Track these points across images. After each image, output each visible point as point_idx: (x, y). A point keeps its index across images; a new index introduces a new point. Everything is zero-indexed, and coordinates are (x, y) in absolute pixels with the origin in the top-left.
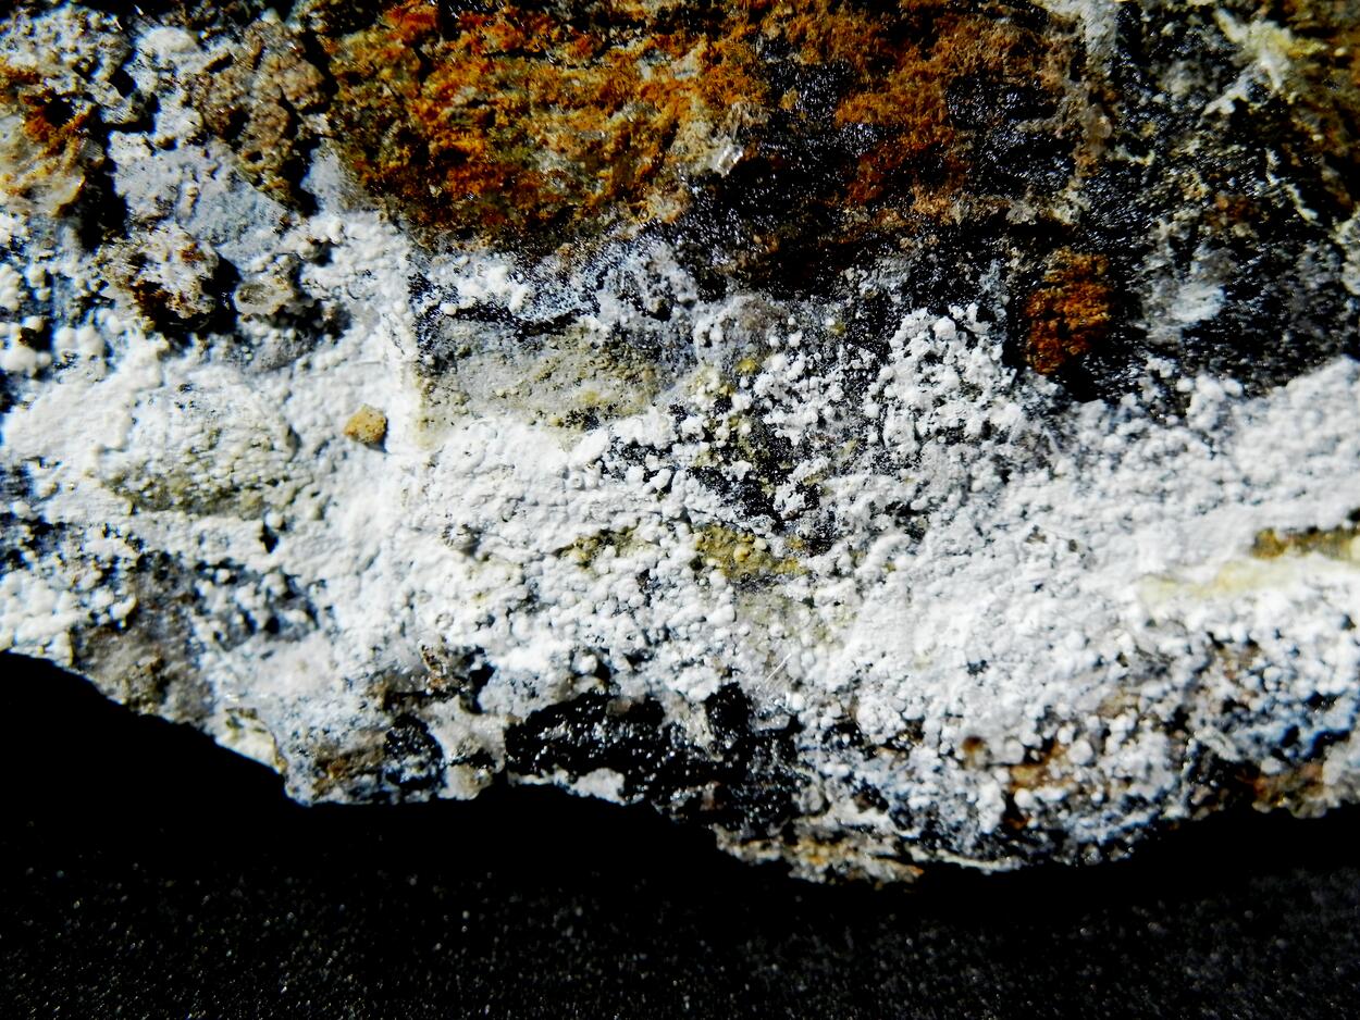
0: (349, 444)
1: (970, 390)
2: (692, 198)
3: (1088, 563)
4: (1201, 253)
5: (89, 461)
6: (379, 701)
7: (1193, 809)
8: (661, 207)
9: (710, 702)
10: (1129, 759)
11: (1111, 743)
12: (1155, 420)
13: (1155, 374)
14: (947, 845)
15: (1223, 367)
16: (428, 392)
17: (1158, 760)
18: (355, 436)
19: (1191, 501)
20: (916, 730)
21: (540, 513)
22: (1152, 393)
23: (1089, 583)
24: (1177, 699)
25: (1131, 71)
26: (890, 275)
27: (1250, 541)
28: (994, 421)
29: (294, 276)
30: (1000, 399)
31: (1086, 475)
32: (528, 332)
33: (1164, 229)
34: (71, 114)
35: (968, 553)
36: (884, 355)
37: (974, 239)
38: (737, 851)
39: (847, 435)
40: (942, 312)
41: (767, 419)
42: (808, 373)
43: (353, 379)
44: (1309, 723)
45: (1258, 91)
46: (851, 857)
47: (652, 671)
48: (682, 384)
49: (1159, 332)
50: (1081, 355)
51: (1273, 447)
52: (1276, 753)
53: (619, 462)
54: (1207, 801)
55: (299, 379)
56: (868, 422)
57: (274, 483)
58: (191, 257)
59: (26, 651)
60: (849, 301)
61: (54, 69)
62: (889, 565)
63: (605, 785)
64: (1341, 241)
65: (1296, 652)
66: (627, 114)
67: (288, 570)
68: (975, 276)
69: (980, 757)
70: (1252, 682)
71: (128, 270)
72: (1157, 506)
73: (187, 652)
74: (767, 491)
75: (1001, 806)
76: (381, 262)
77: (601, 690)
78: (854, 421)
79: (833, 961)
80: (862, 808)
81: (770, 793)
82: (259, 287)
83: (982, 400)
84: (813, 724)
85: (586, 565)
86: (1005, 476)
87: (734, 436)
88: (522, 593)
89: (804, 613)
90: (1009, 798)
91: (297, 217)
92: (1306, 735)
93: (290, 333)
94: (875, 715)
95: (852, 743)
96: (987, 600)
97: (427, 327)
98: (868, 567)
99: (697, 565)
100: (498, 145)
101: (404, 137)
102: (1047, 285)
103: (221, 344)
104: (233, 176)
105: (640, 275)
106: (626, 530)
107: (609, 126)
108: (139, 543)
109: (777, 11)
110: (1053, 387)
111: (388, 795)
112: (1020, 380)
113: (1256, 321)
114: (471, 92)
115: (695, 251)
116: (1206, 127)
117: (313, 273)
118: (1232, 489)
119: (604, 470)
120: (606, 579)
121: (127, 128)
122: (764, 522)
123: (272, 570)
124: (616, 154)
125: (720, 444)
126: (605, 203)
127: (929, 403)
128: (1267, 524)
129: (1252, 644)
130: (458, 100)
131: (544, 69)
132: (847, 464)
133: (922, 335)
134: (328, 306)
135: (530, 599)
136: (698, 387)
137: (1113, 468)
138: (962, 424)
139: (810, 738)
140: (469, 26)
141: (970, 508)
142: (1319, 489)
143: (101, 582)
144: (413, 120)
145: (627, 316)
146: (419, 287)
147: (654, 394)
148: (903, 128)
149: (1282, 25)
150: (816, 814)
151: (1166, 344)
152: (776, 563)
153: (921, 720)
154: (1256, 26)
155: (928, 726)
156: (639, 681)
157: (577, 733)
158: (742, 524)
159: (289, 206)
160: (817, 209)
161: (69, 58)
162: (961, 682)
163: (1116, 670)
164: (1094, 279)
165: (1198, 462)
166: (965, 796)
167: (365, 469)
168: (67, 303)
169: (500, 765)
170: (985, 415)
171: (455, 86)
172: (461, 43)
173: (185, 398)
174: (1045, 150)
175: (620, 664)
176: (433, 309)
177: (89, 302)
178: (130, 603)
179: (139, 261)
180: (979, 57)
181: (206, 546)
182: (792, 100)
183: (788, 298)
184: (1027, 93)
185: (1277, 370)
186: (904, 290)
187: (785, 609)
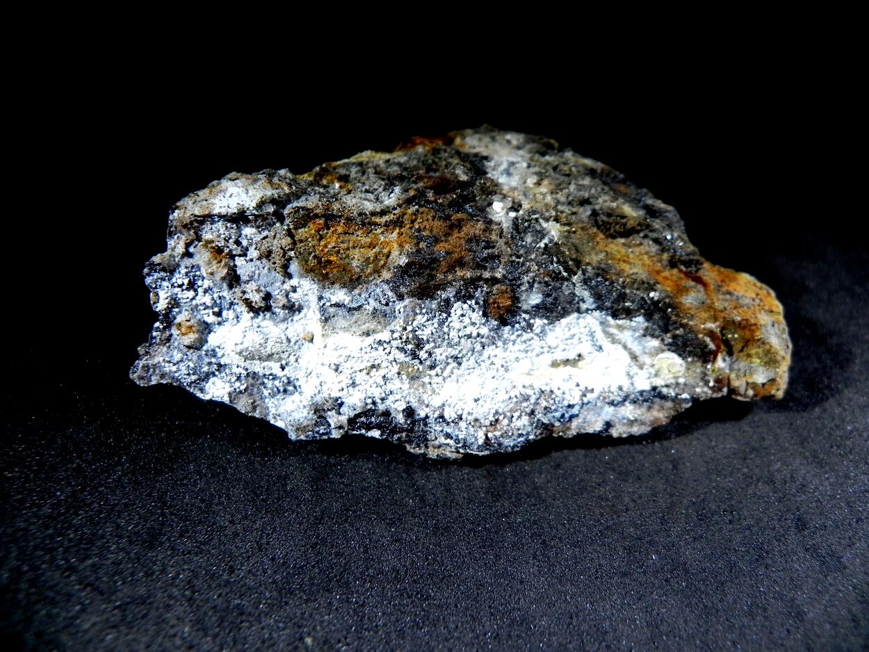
0: (304, 341)
1: (474, 324)
2: (395, 272)
3: (507, 370)
4: (536, 285)
5: (233, 348)
6: (313, 412)
7: (537, 436)
8: (386, 275)
9: (404, 411)
10: (519, 424)
11: (514, 419)
12: (524, 331)
13: (524, 319)
14: (469, 448)
15: (542, 316)
16: (323, 327)
17: (527, 423)
18: (305, 339)
19: (535, 353)
20: (460, 417)
21: (355, 359)
22: (523, 324)
23: (507, 375)
24: (531, 407)
25: (516, 236)
26: (450, 293)
27: (551, 363)
28: (480, 332)
29: (287, 296)
30: (482, 326)
31: (506, 347)
32: (350, 310)
33: (526, 279)
34: (223, 252)
35: (474, 368)
36: (449, 315)
37: (474, 282)
38: (412, 451)
39: (439, 337)
40: (465, 302)
41: (417, 333)
42: (428, 320)
43: (305, 323)
44: (568, 412)
45: (551, 241)
46: (443, 452)
47: (388, 402)
48: (393, 324)
49: (525, 307)
50: (504, 314)
51: (556, 338)
52: (559, 421)
53: (376, 346)
54: (541, 434)
55: (290, 324)
56: (445, 333)
57: (283, 352)
58: (258, 291)
59: (217, 399)
60: (439, 300)
61: (218, 239)
62: (452, 372)
63: (375, 434)
64: (574, 281)
65: (564, 393)
66: (377, 249)
67: (288, 376)
68: (474, 292)
69: (478, 424)
70: (552, 402)
71: (241, 295)
72: (525, 355)
73: (261, 398)
74: (417, 353)
75: (484, 437)
76: (310, 292)
77: (373, 408)
78: (442, 333)
79: (439, 479)
80: (446, 439)
81: (420, 435)
82: (278, 299)
84: (432, 416)
85: (368, 374)
86: (484, 347)
87: (408, 338)
88: (351, 382)
89: (428, 386)
90: (486, 435)
91: (287, 280)
92: (567, 416)
93: (287, 311)
94: (449, 414)
95: (443, 421)
96: (479, 381)
97: (323, 309)
98: (446, 374)
99: (399, 373)
100: (341, 259)
101: (315, 257)
102: (494, 295)
103: (268, 315)
104: (269, 269)
105: (380, 294)
106: (379, 364)
107: (371, 253)
108: (247, 369)
109: (418, 221)
110: (496, 322)
111: (315, 437)
112: (487, 321)
113: (552, 304)
114: (333, 244)
115: (396, 287)
116: (537, 251)
117: (292, 295)
118: (546, 349)
119: (372, 348)
120: (374, 378)
121: (240, 256)
122: (417, 361)
123: (284, 376)
124: (374, 260)
125: (404, 340)
126: (371, 274)
127: (462, 327)
128: (555, 358)
129: (552, 391)
130: (330, 246)
131: (354, 238)
132: (440, 345)
133: (460, 309)
134: (297, 304)
135: (353, 383)
136: (397, 325)
137: (513, 344)
138: (471, 334)
139: (430, 420)
140: (333, 226)
141: (474, 356)
142: (569, 349)
143: (237, 380)
144: (317, 253)
145: (377, 305)
146: (320, 298)
147: (386, 326)
148: (453, 252)
149: (558, 222)
150: (433, 440)
151: (527, 310)
152: (420, 373)
153: (462, 415)
154: (550, 223)
155: (464, 417)
156: (384, 405)
157: (367, 420)
158: (411, 362)
159: (285, 277)
160: (430, 275)
161: (223, 236)
162: (472, 404)
163: (515, 400)
164: (507, 292)
165: (536, 343)
166: (474, 435)
167: (308, 348)
168: (225, 304)
169: (346, 429)
170: (477, 331)
171: (329, 243)
172: (331, 231)
173: (258, 330)
174: (493, 257)
175: (379, 401)
176: (324, 304)
177: (232, 304)
178: (245, 385)
179: (244, 292)
180: (474, 232)
181: (266, 370)
182: (422, 245)
183: (422, 299)
184: (488, 242)
185: (557, 317)
186: (454, 297)
187: (424, 385)
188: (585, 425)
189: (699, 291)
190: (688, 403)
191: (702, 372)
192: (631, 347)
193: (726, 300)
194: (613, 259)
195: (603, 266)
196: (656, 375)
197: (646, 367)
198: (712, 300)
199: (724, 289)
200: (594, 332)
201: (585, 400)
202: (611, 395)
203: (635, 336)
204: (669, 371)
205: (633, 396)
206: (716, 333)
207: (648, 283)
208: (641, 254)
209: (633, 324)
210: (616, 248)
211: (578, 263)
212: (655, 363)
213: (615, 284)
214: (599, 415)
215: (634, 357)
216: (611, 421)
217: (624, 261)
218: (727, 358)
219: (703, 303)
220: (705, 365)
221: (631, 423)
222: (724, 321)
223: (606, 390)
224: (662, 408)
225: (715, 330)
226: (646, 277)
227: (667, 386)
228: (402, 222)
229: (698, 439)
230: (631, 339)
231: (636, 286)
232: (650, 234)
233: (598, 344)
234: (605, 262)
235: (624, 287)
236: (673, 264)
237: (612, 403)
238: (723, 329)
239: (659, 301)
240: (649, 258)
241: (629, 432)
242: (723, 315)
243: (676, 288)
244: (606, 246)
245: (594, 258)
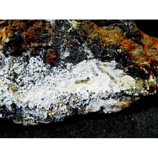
1: (40, 66)
2: (4, 45)
3: (55, 86)
4: (67, 48)
7: (70, 114)
9: (11, 105)
10: (62, 109)
11: (60, 107)
12: (62, 68)
13: (62, 63)
14: (41, 120)
15: (70, 62)
17: (66, 108)
19: (68, 78)
20: (36, 107)
22: (62, 65)
23: (56, 88)
24: (67, 101)
25: (57, 27)
26: (28, 53)
27: (75, 82)
30: (43, 67)
31: (55, 76)
33: (62, 46)
35: (41, 86)
36: (28, 63)
37: (39, 48)
38: (16, 123)
39: (25, 72)
40: (35, 57)
41: (15, 71)
42: (19, 65)
44: (84, 103)
45: (73, 29)
46: (30, 122)
47: (4, 102)
48: (4, 67)
49: (62, 58)
50: (53, 61)
51: (77, 71)
52: (80, 107)
56: (27, 71)
60: (24, 56)
62: (31, 88)
64: (83, 46)
65: (81, 95)
68: (39, 53)
69: (44, 110)
70: (76, 99)
72: (64, 79)
74: (16, 80)
75: (47, 115)
78: (26, 71)
80: (30, 117)
81: (19, 116)
83: (41, 67)
84: (23, 107)
86: (45, 76)
87: (11, 73)
89: (21, 94)
90: (48, 114)
92: (83, 105)
94: (31, 106)
95: (28, 109)
96: (43, 91)
98: (29, 88)
99: (8, 89)
102: (48, 53)
109: (14, 23)
110: (50, 65)
112: (46, 65)
113: (74, 56)
115: (5, 52)
116: (67, 33)
118: (73, 76)
122: (15, 83)
125: (9, 74)
127: (34, 68)
128: (77, 80)
129: (76, 94)
132: (25, 76)
133: (33, 60)
137: (58, 74)
139: (23, 109)
141: (41, 80)
142: (83, 75)
147: (1, 69)
148: (29, 36)
149: (76, 21)
150: (25, 118)
151: (63, 59)
152: (18, 88)
153: (36, 106)
154: (73, 21)
156: (3, 103)
158: (13, 84)
160: (19, 46)
162: (41, 101)
163: (60, 98)
164: (54, 52)
165: (68, 73)
166: (42, 114)
170: (42, 69)
174: (47, 37)
180: (38, 27)
182: (16, 33)
183: (16, 57)
184: (44, 31)
185: (77, 62)
186: (30, 55)
187: (19, 94)
188: (92, 108)
189: (140, 48)
190: (138, 97)
191: (143, 84)
192: (111, 74)
193: (153, 52)
194: (101, 36)
195: (96, 39)
196: (122, 86)
197: (117, 82)
198: (146, 52)
199: (153, 47)
200: (94, 68)
201: (91, 98)
202: (103, 95)
203: (112, 69)
204: (128, 84)
205: (113, 95)
206: (148, 66)
207: (116, 46)
208: (114, 33)
209: (111, 64)
210: (103, 31)
211: (85, 38)
212: (121, 80)
213: (102, 47)
214: (98, 104)
215: (112, 78)
216: (103, 106)
217: (106, 37)
218: (155, 77)
219: (142, 53)
220: (144, 81)
221: (113, 107)
222: (151, 61)
223: (101, 93)
224: (126, 100)
225: (148, 65)
226: (116, 43)
227: (127, 90)
228: (8, 24)
229: (145, 113)
230: (110, 70)
231: (111, 47)
232: (118, 24)
233: (96, 73)
234: (98, 37)
235: (106, 48)
236: (128, 36)
237: (103, 99)
238: (151, 64)
239: (121, 53)
240: (117, 35)
241: (112, 111)
242: (151, 58)
243: (130, 47)
244: (98, 30)
245: (93, 36)
